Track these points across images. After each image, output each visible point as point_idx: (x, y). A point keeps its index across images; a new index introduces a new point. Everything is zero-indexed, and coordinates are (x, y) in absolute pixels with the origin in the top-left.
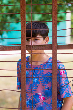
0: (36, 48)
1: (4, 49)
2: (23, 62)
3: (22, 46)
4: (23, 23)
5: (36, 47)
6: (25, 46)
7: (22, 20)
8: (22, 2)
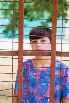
0: (66, 55)
1: (34, 54)
2: (52, 68)
3: (52, 53)
4: (54, 29)
5: (66, 53)
6: (55, 52)
7: (54, 26)
8: (55, 8)
